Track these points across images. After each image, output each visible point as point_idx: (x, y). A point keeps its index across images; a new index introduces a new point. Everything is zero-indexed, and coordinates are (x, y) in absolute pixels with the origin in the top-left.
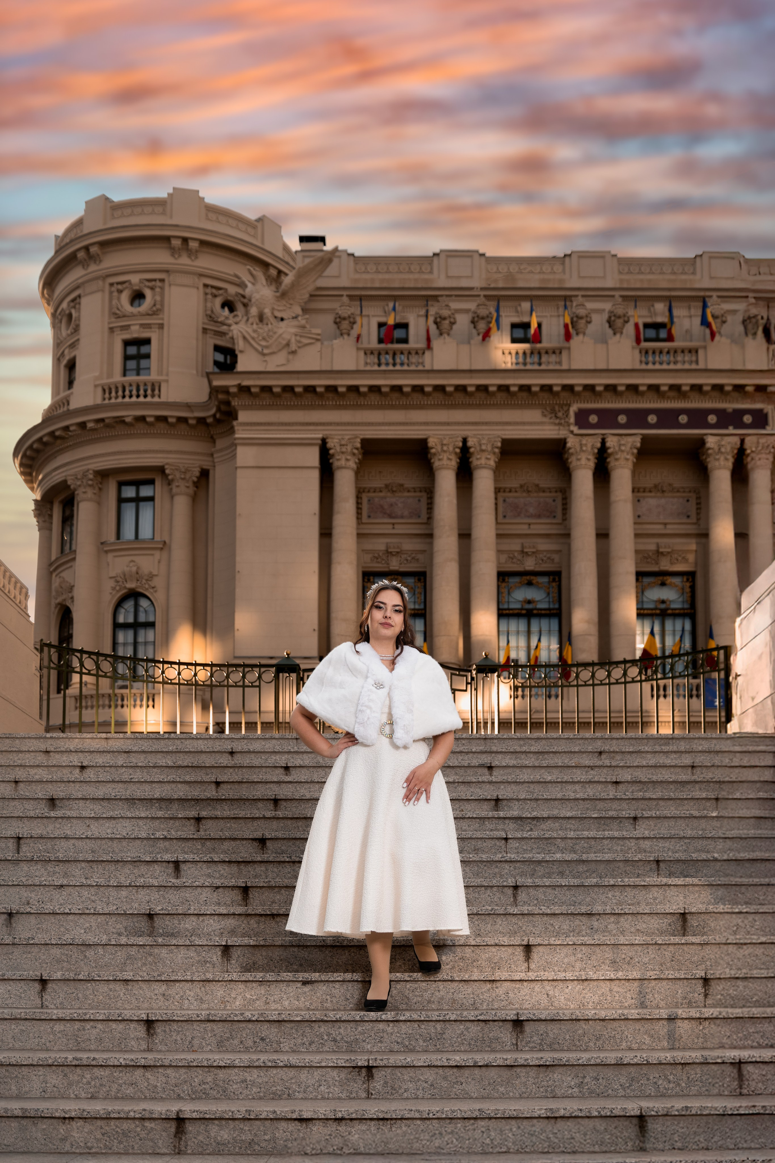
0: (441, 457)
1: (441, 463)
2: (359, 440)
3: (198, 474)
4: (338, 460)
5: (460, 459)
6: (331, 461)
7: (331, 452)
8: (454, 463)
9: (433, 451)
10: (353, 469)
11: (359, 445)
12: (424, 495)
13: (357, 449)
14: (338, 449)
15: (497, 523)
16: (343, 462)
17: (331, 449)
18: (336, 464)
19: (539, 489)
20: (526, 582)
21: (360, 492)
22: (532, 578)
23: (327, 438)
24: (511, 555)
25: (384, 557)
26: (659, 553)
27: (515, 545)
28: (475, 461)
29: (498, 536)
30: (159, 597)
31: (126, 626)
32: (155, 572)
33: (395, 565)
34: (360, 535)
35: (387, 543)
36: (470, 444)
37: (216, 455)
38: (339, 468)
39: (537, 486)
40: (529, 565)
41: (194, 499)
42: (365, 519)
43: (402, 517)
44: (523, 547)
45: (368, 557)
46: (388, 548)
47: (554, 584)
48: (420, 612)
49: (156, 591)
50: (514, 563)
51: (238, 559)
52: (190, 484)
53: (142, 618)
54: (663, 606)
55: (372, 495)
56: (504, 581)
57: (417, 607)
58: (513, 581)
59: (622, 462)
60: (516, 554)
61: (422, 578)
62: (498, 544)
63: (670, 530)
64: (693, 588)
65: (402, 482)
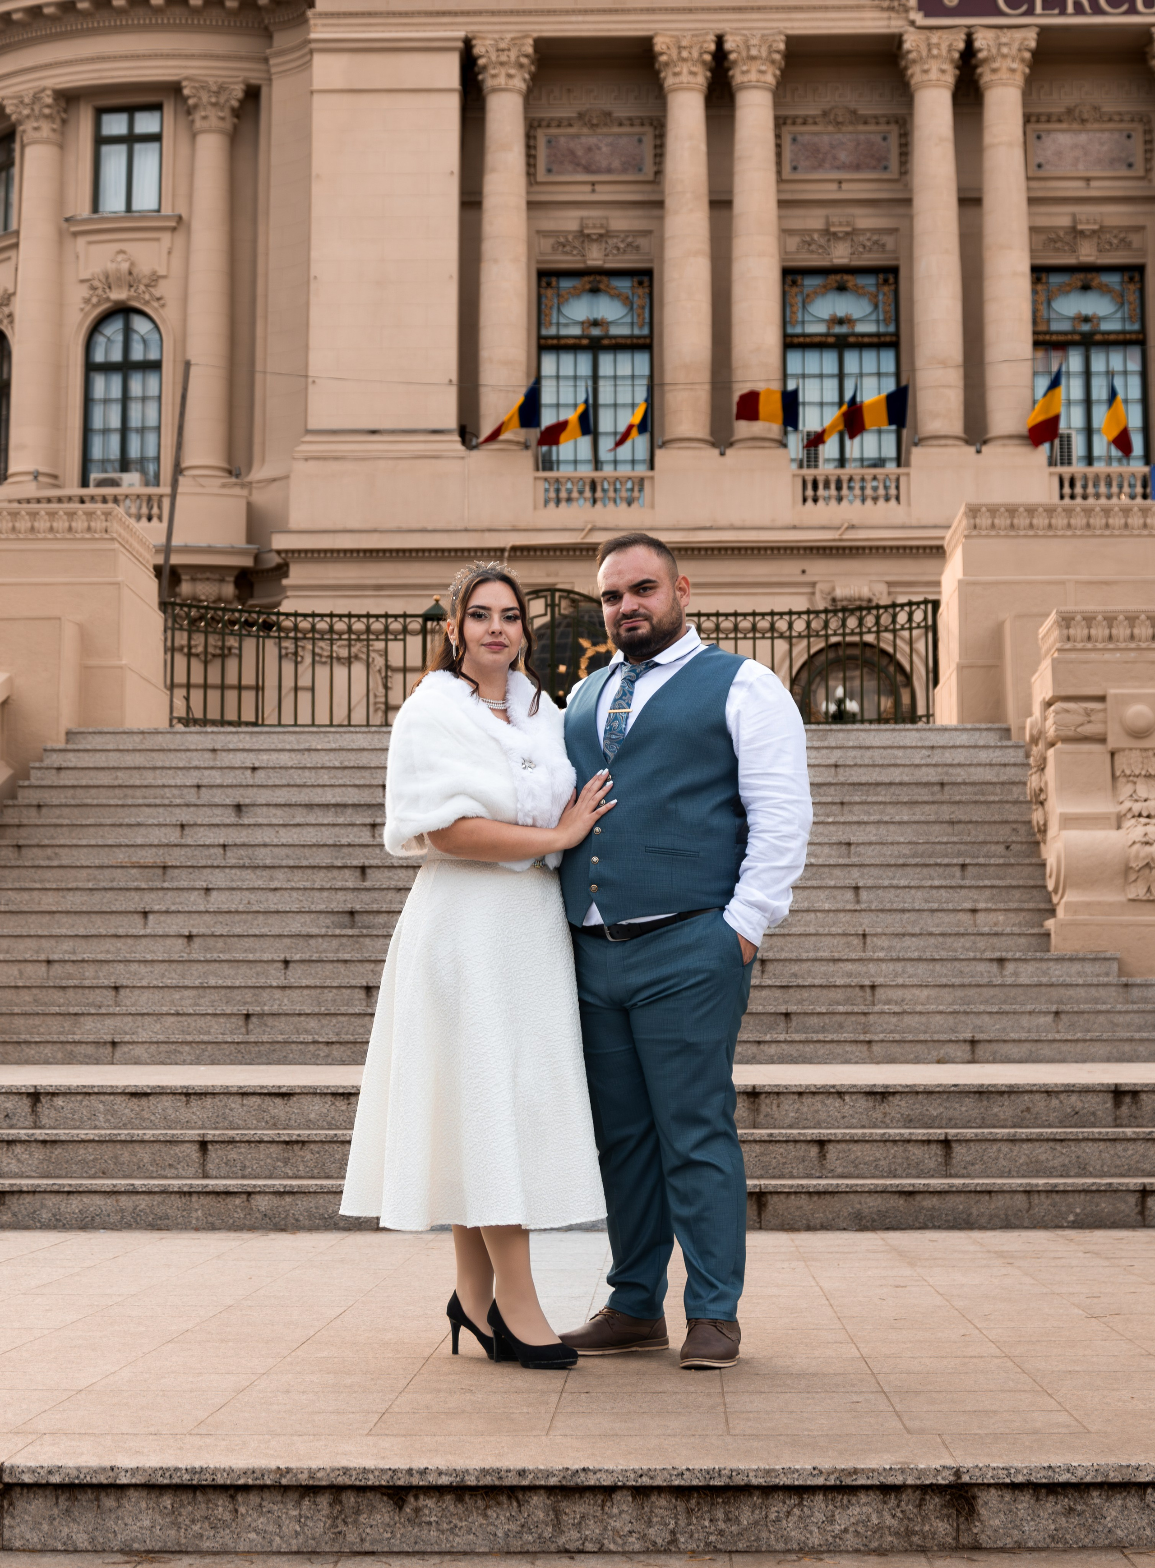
0: (677, 70)
1: (677, 80)
2: (531, 41)
3: (240, 94)
4: (494, 76)
5: (711, 70)
6: (480, 77)
7: (481, 62)
8: (701, 79)
9: (664, 58)
10: (519, 91)
11: (530, 50)
12: (649, 132)
13: (527, 56)
14: (493, 58)
15: (780, 180)
16: (502, 81)
17: (480, 57)
18: (489, 83)
19: (856, 118)
20: (835, 285)
21: (532, 127)
22: (846, 277)
23: (474, 38)
24: (808, 239)
25: (577, 244)
26: (1076, 233)
27: (814, 220)
28: (738, 76)
29: (782, 204)
30: (168, 317)
31: (108, 368)
32: (162, 272)
33: (595, 257)
34: (532, 205)
35: (582, 219)
36: (728, 45)
37: (272, 62)
38: (495, 90)
39: (854, 112)
40: (840, 255)
41: (234, 138)
42: (541, 176)
43: (609, 171)
44: (828, 224)
45: (546, 244)
46: (582, 227)
47: (886, 289)
48: (641, 341)
49: (163, 306)
50: (812, 252)
51: (314, 254)
52: (226, 113)
53: (137, 354)
54: (1086, 328)
55: (553, 131)
56: (794, 283)
57: (637, 332)
58: (811, 283)
59: (1004, 75)
60: (816, 236)
61: (646, 279)
62: (780, 217)
63: (1097, 190)
64: (1141, 294)
65: (607, 107)
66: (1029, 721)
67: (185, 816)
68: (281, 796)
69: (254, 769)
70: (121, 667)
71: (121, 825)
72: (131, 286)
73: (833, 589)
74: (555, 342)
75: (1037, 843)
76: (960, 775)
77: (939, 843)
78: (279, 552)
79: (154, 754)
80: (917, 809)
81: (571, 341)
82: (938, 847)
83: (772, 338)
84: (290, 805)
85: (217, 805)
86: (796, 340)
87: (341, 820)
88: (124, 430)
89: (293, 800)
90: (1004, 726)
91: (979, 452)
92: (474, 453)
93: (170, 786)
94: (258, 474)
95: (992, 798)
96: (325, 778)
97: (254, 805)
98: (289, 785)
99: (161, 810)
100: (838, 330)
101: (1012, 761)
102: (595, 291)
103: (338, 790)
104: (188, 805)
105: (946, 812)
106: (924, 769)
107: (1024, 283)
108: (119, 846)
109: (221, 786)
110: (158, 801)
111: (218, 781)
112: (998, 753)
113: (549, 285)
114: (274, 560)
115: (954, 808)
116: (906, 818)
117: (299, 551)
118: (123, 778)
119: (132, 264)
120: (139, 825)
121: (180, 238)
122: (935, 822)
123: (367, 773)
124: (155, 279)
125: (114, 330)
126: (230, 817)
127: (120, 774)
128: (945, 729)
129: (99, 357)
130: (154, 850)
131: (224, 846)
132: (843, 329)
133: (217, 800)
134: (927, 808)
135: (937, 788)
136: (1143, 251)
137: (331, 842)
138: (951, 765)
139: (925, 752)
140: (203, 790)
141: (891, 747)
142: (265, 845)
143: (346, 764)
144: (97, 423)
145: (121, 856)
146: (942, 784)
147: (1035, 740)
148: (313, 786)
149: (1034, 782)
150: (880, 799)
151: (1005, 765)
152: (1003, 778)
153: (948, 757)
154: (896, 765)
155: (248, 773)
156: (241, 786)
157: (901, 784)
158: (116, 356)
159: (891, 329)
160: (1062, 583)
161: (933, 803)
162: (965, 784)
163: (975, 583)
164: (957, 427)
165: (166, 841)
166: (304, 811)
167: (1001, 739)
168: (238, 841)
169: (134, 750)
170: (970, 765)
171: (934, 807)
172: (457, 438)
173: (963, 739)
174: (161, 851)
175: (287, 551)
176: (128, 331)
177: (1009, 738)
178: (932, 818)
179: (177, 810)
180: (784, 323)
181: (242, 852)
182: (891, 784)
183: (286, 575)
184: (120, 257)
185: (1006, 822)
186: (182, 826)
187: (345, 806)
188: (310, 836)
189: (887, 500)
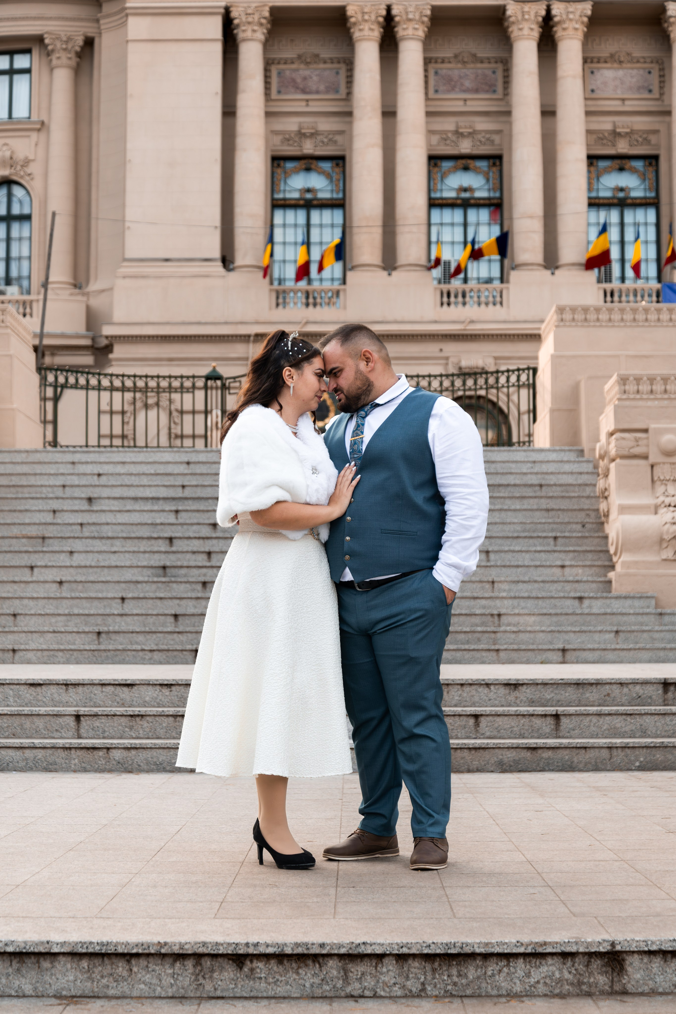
0: (361, 27)
1: (361, 34)
2: (267, 9)
3: (81, 43)
4: (244, 31)
5: (384, 28)
6: (235, 31)
7: (236, 22)
8: (377, 33)
9: (353, 20)
10: (260, 41)
11: (267, 14)
12: (343, 67)
13: (265, 18)
14: (244, 19)
15: (427, 98)
16: (249, 34)
17: (235, 18)
18: (240, 35)
19: (476, 59)
20: (462, 166)
21: (268, 64)
22: (469, 161)
23: (231, 6)
24: (444, 136)
25: (297, 139)
26: (615, 134)
27: (448, 124)
28: (400, 31)
29: (429, 114)
30: (36, 186)
32: (31, 157)
33: (308, 148)
34: (268, 114)
35: (300, 123)
36: (394, 12)
37: (102, 22)
38: (244, 40)
39: (474, 55)
40: (465, 147)
41: (77, 71)
42: (274, 95)
43: (317, 92)
44: (458, 127)
45: (277, 140)
46: (300, 128)
47: (494, 169)
48: (337, 202)
49: (32, 179)
50: (448, 145)
51: (129, 146)
52: (72, 55)
53: (16, 210)
54: (621, 195)
55: (282, 66)
56: (436, 165)
57: (335, 196)
58: (446, 165)
59: (570, 32)
60: (450, 135)
61: (341, 162)
62: (427, 123)
63: (629, 106)
64: (657, 172)
65: (316, 51)
66: (598, 446)
67: (55, 505)
68: (117, 492)
69: (99, 475)
70: (13, 410)
71: (15, 511)
72: (12, 166)
73: (460, 361)
74: (282, 202)
75: (602, 523)
76: (552, 480)
77: (540, 523)
78: (107, 337)
79: (35, 466)
80: (525, 501)
81: (293, 202)
82: (539, 526)
83: (422, 201)
84: (122, 498)
85: (76, 498)
86: (437, 202)
87: (156, 508)
88: (8, 259)
89: (125, 495)
90: (580, 448)
91: (553, 274)
92: (231, 274)
93: (45, 486)
94: (93, 287)
95: (573, 494)
96: (145, 481)
97: (100, 498)
98: (122, 486)
99: (40, 501)
100: (464, 195)
101: (586, 471)
102: (308, 169)
103: (153, 489)
104: (57, 498)
105: (544, 504)
106: (529, 476)
107: (582, 166)
108: (14, 524)
109: (78, 486)
110: (38, 496)
111: (77, 483)
112: (576, 465)
113: (279, 165)
114: (104, 342)
115: (548, 501)
116: (518, 507)
117: (120, 337)
118: (15, 480)
119: (13, 152)
120: (27, 511)
121: (43, 135)
122: (537, 510)
123: (171, 478)
124: (27, 162)
125: (2, 194)
126: (85, 506)
127: (13, 478)
128: (542, 450)
130: (36, 527)
131: (81, 525)
132: (467, 195)
133: (76, 495)
134: (531, 501)
135: (537, 488)
136: (658, 146)
137: (149, 522)
138: (547, 473)
139: (529, 465)
140: (67, 488)
141: (508, 462)
142: (108, 524)
143: (158, 472)
145: (15, 531)
146: (541, 486)
147: (602, 457)
148: (137, 486)
149: (601, 484)
150: (501, 495)
151: (581, 473)
152: (580, 482)
153: (545, 468)
154: (511, 473)
155: (96, 477)
156: (91, 486)
157: (515, 485)
159: (497, 195)
160: (617, 356)
161: (535, 497)
162: (555, 485)
163: (562, 357)
164: (539, 257)
165: (43, 521)
166: (132, 502)
167: (578, 457)
168: (90, 521)
169: (22, 463)
170: (559, 473)
171: (536, 500)
172: (220, 264)
173: (553, 456)
174: (41, 527)
175: (112, 337)
176: (10, 196)
177: (583, 456)
178: (535, 507)
179: (51, 502)
180: (429, 191)
181: (93, 528)
182: (508, 485)
183: (111, 351)
184: (5, 148)
185: (582, 510)
186: (54, 512)
187: (158, 499)
188: (135, 518)
189: (494, 304)
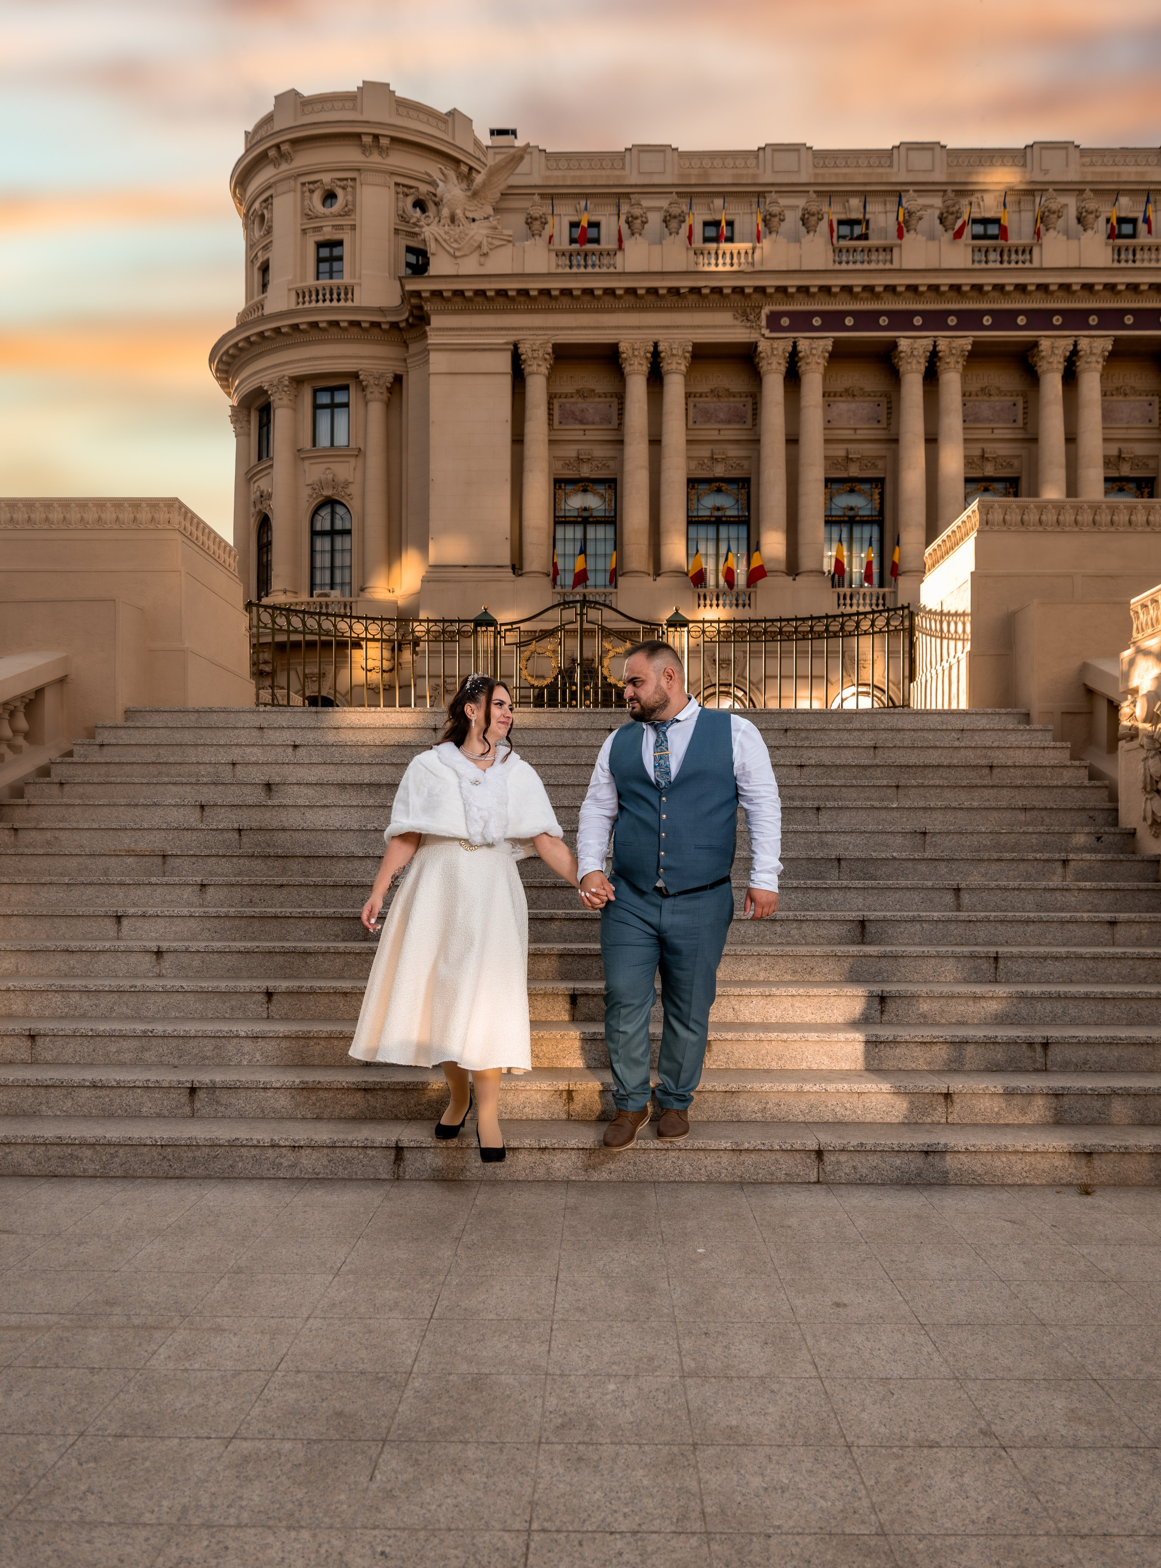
0: (632, 362)
1: (632, 368)
2: (551, 345)
3: (391, 380)
4: (530, 366)
5: (651, 363)
6: (522, 366)
7: (523, 357)
8: (645, 368)
9: (624, 355)
10: (544, 375)
11: (550, 350)
12: (615, 400)
13: (548, 354)
14: (530, 355)
15: (687, 429)
16: (534, 368)
17: (522, 354)
18: (528, 370)
19: (729, 393)
20: (715, 489)
21: (551, 398)
22: (722, 485)
23: (519, 343)
24: (702, 461)
25: (575, 464)
26: (848, 460)
27: (705, 451)
28: (665, 366)
29: (689, 442)
30: (354, 505)
31: (323, 533)
32: (351, 480)
33: (586, 472)
34: (551, 442)
35: (578, 450)
36: (660, 348)
37: (409, 360)
38: (531, 374)
39: (728, 390)
40: (718, 471)
41: (389, 406)
42: (556, 425)
43: (593, 423)
44: (713, 454)
45: (559, 464)
46: (578, 455)
47: (743, 491)
48: (610, 519)
49: (352, 499)
50: (703, 472)
51: (432, 467)
52: (384, 390)
53: (339, 526)
54: (851, 513)
55: (563, 400)
56: (693, 487)
57: (608, 514)
58: (703, 487)
59: (813, 366)
60: (706, 460)
61: (613, 485)
62: (687, 450)
63: (860, 435)
64: (882, 495)
65: (592, 387)
67: (208, 795)
69: (295, 747)
72: (334, 488)
74: (563, 519)
81: (572, 519)
83: (681, 518)
85: (248, 784)
86: (694, 519)
88: (332, 568)
92: (520, 579)
94: (404, 591)
97: (285, 784)
100: (716, 513)
102: (585, 491)
104: (216, 783)
106: (964, 752)
107: (820, 486)
109: (258, 764)
111: (258, 759)
112: (1025, 736)
113: (560, 487)
119: (334, 475)
120: (154, 805)
121: (360, 461)
124: (347, 484)
125: (325, 512)
126: (257, 797)
129: (318, 527)
131: (241, 830)
132: (719, 513)
133: (249, 779)
136: (885, 470)
140: (238, 768)
144: (318, 564)
155: (289, 750)
156: (278, 764)
158: (327, 527)
159: (746, 513)
164: (782, 566)
172: (510, 570)
173: (981, 722)
174: (166, 836)
176: (333, 513)
177: (1029, 721)
180: (688, 510)
184: (328, 472)
186: (204, 807)
188: (336, 819)
189: (744, 606)
